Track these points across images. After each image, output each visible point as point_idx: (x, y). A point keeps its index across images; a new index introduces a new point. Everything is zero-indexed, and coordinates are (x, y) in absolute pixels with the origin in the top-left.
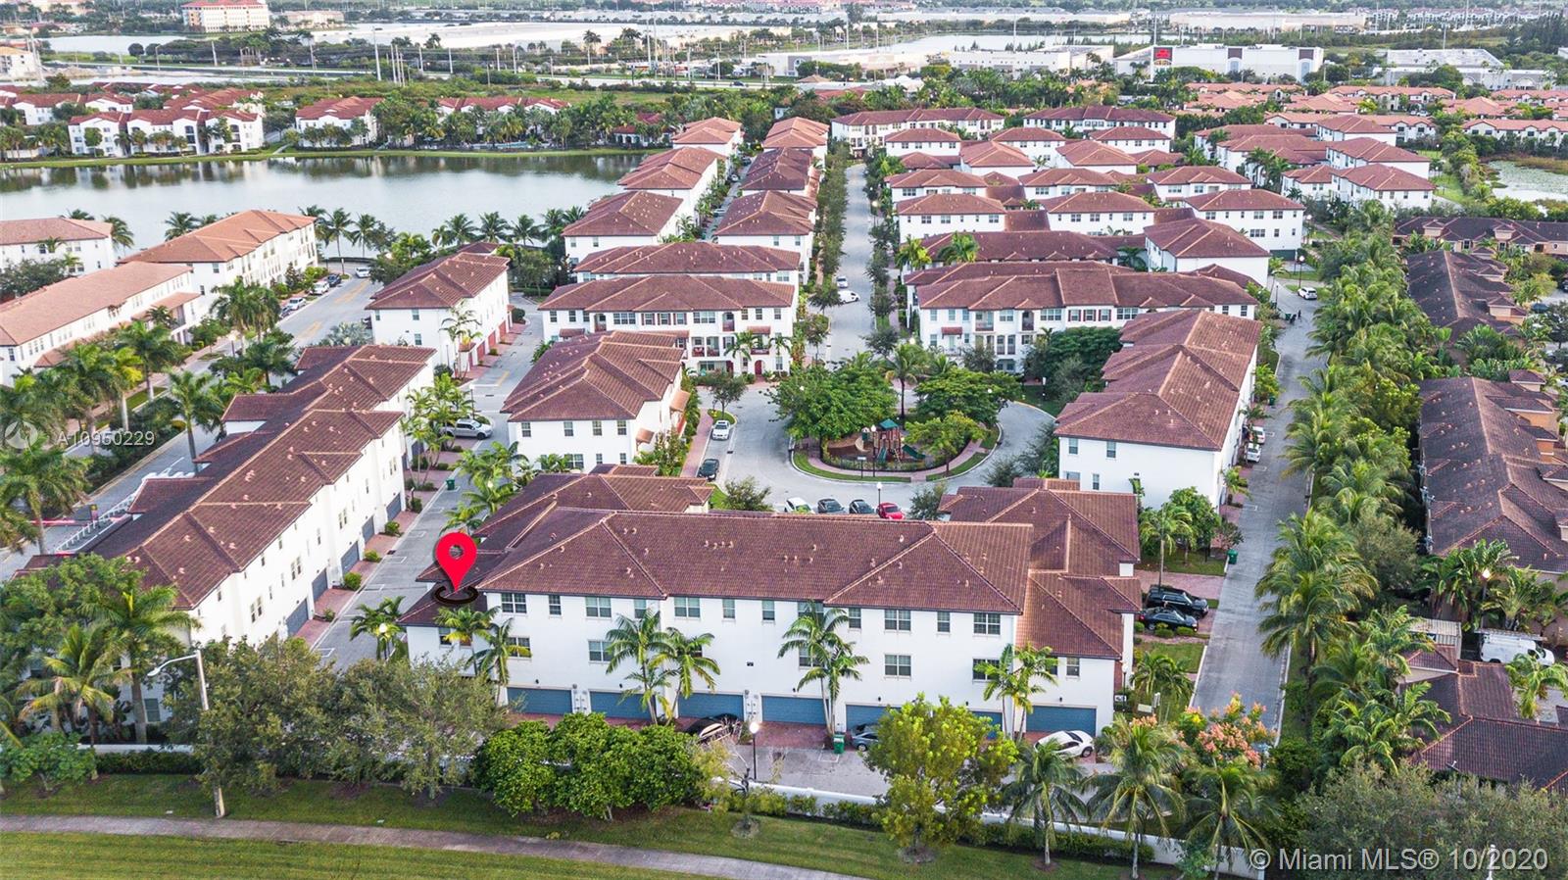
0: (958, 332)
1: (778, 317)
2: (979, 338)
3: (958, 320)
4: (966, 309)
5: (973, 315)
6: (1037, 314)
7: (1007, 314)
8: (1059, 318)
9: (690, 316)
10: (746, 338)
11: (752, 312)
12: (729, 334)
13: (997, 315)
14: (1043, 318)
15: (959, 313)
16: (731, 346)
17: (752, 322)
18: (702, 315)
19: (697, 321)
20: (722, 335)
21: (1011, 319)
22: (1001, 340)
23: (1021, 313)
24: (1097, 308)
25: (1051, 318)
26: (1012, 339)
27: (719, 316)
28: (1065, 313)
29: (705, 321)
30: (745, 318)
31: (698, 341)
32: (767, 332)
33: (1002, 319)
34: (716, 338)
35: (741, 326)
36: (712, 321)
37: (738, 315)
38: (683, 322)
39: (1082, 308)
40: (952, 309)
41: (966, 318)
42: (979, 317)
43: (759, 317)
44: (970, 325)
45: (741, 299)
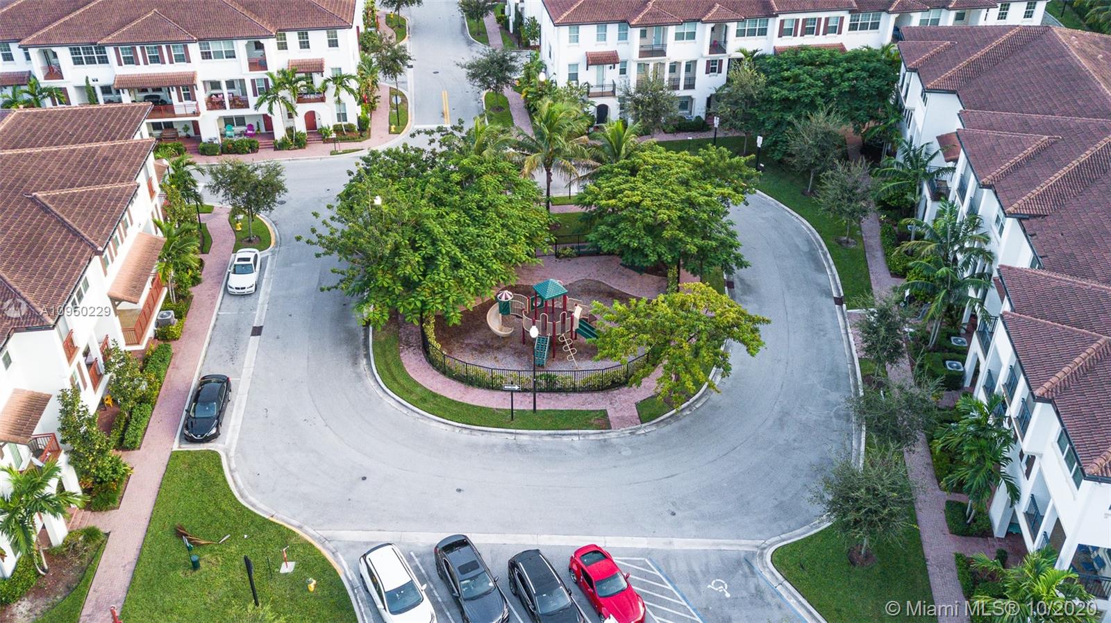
0: (610, 59)
1: (333, 43)
2: (642, 67)
3: (611, 42)
4: (624, 23)
5: (636, 33)
6: (733, 27)
7: (687, 28)
8: (763, 32)
9: (194, 50)
10: (287, 79)
11: (292, 38)
12: (260, 75)
13: (672, 31)
14: (740, 33)
15: (613, 30)
16: (267, 92)
17: (295, 53)
18: (214, 47)
19: (206, 55)
20: (249, 76)
21: (692, 36)
22: (673, 68)
23: (709, 26)
24: (823, 15)
25: (752, 33)
26: (691, 66)
27: (240, 47)
28: (774, 25)
29: (219, 55)
30: (283, 46)
31: (215, 85)
32: (319, 68)
33: (679, 37)
34: (242, 81)
35: (277, 60)
36: (231, 55)
37: (270, 45)
38: (185, 58)
39: (801, 16)
40: (602, 23)
41: (623, 37)
42: (643, 35)
43: (305, 45)
44: (630, 46)
45: (274, 18)
